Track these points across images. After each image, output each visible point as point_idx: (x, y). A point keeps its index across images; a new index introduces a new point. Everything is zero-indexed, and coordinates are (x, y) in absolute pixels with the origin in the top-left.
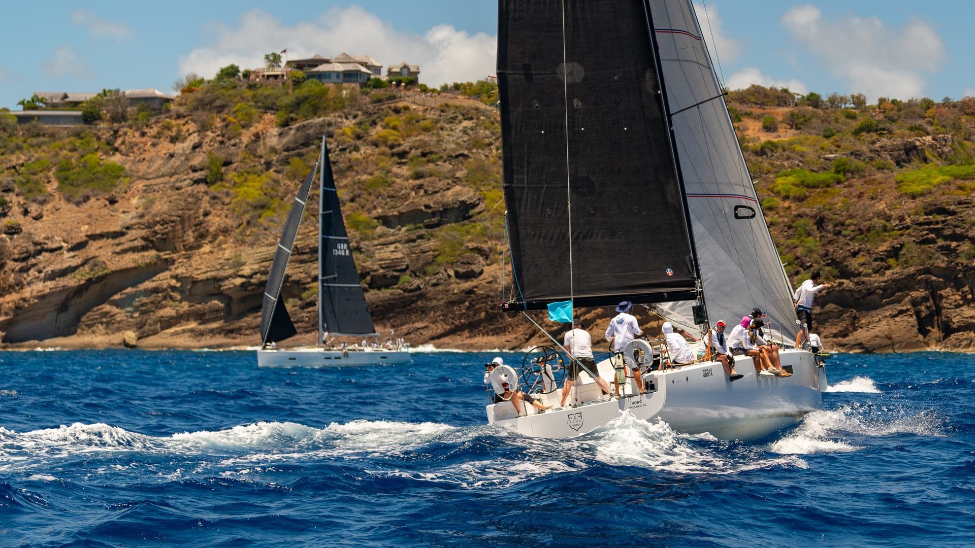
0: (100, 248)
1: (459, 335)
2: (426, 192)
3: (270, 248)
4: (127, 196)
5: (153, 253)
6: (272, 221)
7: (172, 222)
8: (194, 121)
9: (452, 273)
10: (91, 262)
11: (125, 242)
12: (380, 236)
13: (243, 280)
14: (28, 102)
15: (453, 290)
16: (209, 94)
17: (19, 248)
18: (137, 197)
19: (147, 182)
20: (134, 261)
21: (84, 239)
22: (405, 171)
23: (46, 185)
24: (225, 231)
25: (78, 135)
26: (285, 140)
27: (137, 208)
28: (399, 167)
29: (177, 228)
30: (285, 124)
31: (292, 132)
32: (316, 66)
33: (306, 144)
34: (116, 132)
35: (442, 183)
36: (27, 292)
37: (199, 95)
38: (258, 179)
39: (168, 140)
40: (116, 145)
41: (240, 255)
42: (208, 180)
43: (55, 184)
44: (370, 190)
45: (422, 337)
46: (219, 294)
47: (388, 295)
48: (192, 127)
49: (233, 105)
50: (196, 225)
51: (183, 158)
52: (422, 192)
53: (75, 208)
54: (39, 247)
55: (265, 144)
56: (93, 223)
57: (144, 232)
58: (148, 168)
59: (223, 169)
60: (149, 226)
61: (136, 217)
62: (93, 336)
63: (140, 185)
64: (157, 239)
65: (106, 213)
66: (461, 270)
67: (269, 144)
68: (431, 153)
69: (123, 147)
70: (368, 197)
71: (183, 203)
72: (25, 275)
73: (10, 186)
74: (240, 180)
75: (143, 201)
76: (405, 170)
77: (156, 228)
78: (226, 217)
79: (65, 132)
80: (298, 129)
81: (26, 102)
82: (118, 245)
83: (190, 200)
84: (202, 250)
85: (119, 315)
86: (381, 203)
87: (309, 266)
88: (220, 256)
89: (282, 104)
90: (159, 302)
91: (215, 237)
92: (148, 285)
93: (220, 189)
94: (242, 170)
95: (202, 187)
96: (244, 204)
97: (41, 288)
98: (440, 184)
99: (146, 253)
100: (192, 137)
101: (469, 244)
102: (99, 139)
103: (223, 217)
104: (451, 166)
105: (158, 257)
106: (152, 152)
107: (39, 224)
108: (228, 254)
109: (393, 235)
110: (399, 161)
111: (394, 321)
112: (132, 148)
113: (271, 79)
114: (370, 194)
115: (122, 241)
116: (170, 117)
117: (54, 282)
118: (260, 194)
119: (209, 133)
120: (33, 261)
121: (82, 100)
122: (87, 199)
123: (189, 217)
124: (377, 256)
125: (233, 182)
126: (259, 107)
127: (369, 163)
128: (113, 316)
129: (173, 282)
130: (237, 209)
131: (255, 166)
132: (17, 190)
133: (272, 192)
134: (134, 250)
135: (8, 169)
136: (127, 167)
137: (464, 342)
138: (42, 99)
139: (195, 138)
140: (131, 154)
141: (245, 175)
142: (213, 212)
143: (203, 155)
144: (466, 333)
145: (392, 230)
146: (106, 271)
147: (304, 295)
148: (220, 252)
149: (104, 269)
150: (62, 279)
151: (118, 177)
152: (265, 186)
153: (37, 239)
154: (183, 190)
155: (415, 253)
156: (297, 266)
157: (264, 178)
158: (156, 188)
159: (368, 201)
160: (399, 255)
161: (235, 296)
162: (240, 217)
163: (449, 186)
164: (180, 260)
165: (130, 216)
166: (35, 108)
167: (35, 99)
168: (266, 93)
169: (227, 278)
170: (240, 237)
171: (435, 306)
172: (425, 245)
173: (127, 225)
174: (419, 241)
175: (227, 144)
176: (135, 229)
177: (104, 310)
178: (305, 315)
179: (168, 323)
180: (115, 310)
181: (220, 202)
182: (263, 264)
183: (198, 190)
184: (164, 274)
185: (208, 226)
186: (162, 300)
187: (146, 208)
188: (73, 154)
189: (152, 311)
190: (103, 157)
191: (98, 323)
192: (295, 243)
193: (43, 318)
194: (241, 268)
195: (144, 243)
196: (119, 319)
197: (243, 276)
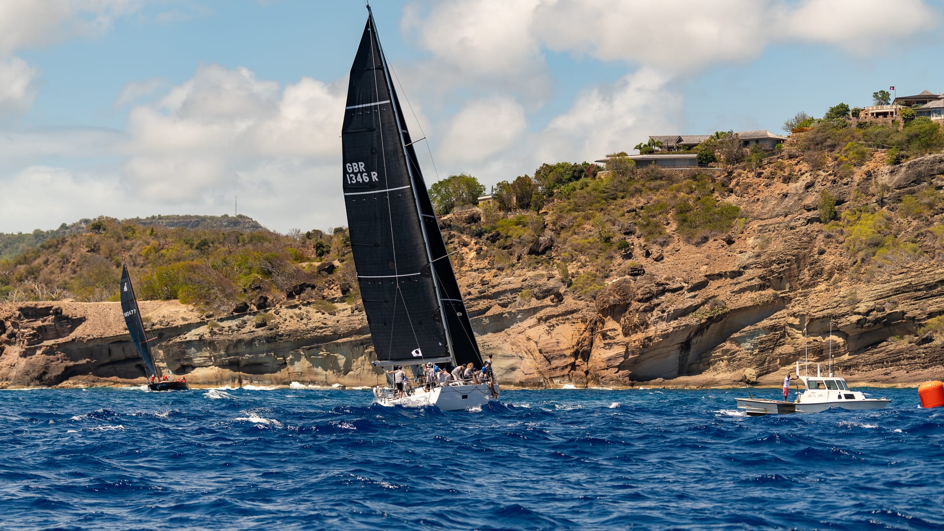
0: (719, 287)
3: (885, 285)
4: (743, 236)
5: (770, 292)
6: (886, 259)
7: (788, 261)
8: (807, 161)
10: (711, 301)
11: (743, 281)
13: (860, 317)
14: (645, 146)
16: (820, 134)
17: (641, 289)
18: (753, 237)
19: (763, 223)
20: (753, 300)
21: (703, 279)
23: (666, 227)
24: (841, 269)
25: (694, 178)
26: (896, 178)
27: (753, 248)
29: (792, 267)
30: (897, 161)
31: (903, 169)
32: (925, 102)
33: (917, 182)
34: (730, 173)
36: (651, 331)
37: (810, 136)
38: (871, 217)
39: (781, 180)
40: (731, 186)
41: (855, 293)
42: (822, 219)
43: (674, 226)
46: (837, 331)
48: (804, 167)
49: (844, 143)
50: (812, 264)
51: (796, 198)
53: (694, 248)
54: (661, 288)
55: (876, 182)
56: (712, 263)
57: (760, 272)
58: (762, 208)
59: (836, 207)
60: (765, 265)
61: (752, 257)
62: (715, 373)
63: (755, 225)
64: (773, 277)
65: (724, 253)
67: (880, 182)
69: (737, 188)
71: (797, 242)
72: (649, 315)
73: (631, 229)
74: (853, 219)
75: (759, 240)
77: (773, 267)
78: (841, 255)
79: (682, 175)
80: (909, 167)
81: (642, 146)
82: (736, 284)
83: (805, 239)
84: (818, 288)
85: (738, 353)
87: (924, 303)
88: (836, 294)
89: (893, 142)
90: (778, 340)
91: (831, 275)
92: (766, 323)
93: (834, 227)
94: (855, 209)
95: (816, 226)
96: (858, 243)
97: (665, 328)
99: (763, 292)
100: (804, 177)
102: (714, 180)
103: (838, 256)
105: (776, 296)
106: (767, 192)
107: (659, 265)
108: (843, 291)
112: (746, 189)
113: (881, 117)
115: (740, 281)
116: (782, 157)
117: (676, 321)
118: (873, 232)
119: (821, 172)
120: (656, 301)
121: (696, 142)
122: (705, 239)
123: (805, 255)
125: (846, 221)
126: (870, 146)
128: (734, 353)
129: (791, 320)
130: (851, 247)
131: (867, 204)
132: (638, 232)
133: (886, 230)
134: (751, 289)
135: (628, 212)
136: (742, 207)
138: (658, 142)
139: (807, 178)
140: (745, 195)
141: (858, 213)
142: (828, 250)
143: (816, 194)
146: (726, 310)
147: (920, 331)
148: (836, 290)
149: (724, 308)
150: (684, 318)
151: (735, 218)
152: (878, 224)
153: (659, 280)
154: (797, 230)
156: (912, 303)
157: (877, 217)
158: (771, 227)
161: (852, 333)
162: (854, 254)
164: (797, 299)
165: (747, 255)
166: (652, 152)
167: (653, 142)
168: (877, 131)
169: (843, 316)
170: (855, 275)
173: (744, 264)
175: (839, 183)
176: (752, 268)
177: (724, 348)
178: (922, 350)
179: (787, 360)
180: (734, 347)
181: (834, 240)
182: (879, 301)
183: (812, 229)
184: (781, 312)
185: (823, 265)
186: (781, 337)
187: (762, 248)
188: (690, 196)
189: (770, 349)
190: (719, 198)
191: (719, 360)
192: (909, 280)
193: (667, 356)
194: (857, 306)
195: (761, 282)
196: (739, 357)
197: (859, 314)
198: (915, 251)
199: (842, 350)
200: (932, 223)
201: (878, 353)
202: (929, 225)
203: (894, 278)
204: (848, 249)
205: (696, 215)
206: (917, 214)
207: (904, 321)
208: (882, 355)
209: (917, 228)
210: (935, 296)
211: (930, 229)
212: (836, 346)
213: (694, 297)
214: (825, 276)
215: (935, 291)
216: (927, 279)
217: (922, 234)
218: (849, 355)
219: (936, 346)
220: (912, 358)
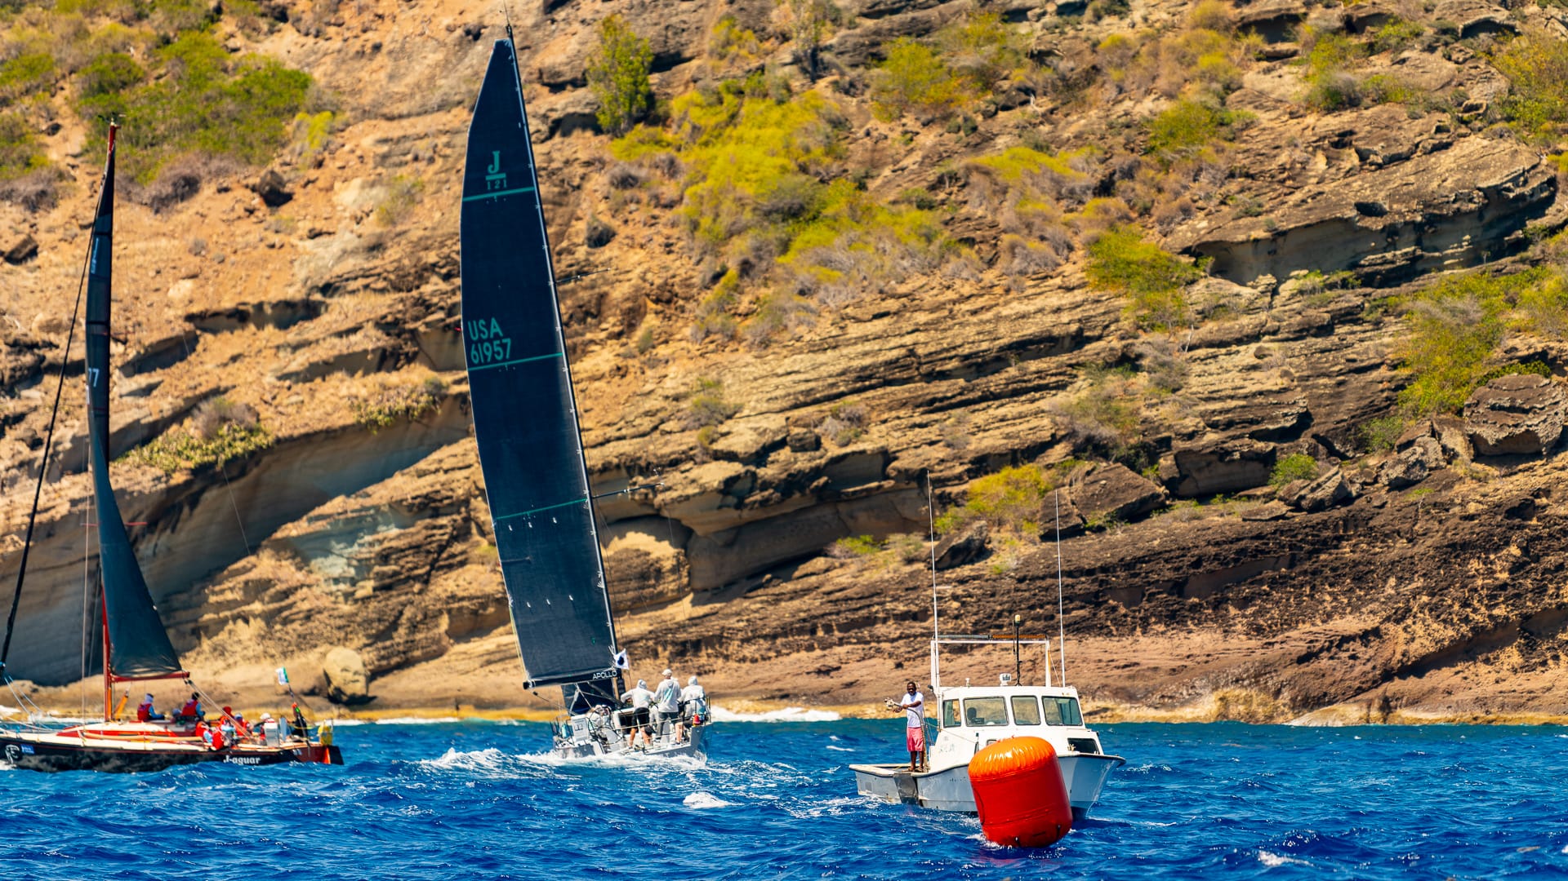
0: (234, 359)
1: (1487, 661)
2: (1363, 156)
3: (821, 358)
4: (323, 176)
5: (416, 376)
6: (826, 262)
9: (1456, 441)
10: (206, 407)
11: (322, 337)
12: (1205, 315)
13: (736, 468)
15: (1463, 505)
18: (357, 182)
19: (394, 130)
20: (355, 404)
21: (180, 328)
22: (1289, 83)
23: (48, 140)
24: (667, 298)
27: (359, 221)
28: (1268, 71)
35: (1418, 125)
38: (776, 114)
41: (718, 383)
42: (604, 120)
43: (75, 137)
44: (1167, 153)
45: (1358, 670)
46: (652, 519)
47: (1236, 519)
52: (1351, 159)
54: (28, 359)
56: (210, 273)
57: (384, 304)
58: (391, 77)
59: (655, 78)
60: (402, 282)
61: (354, 252)
62: (220, 664)
63: (366, 138)
64: (427, 325)
65: (253, 238)
66: (1491, 434)
68: (1379, 18)
69: (302, 4)
70: (1160, 176)
74: (713, 121)
75: (379, 192)
76: (1288, 78)
77: (427, 289)
78: (668, 248)
82: (296, 348)
85: (300, 594)
86: (1208, 197)
87: (959, 422)
88: (648, 387)
90: (442, 548)
91: (632, 317)
93: (644, 149)
94: (719, 85)
95: (582, 145)
96: (727, 205)
97: (41, 501)
98: (1414, 131)
99: (393, 378)
101: (1516, 342)
103: (658, 250)
104: (1451, 65)
105: (436, 391)
108: (676, 376)
109: (1250, 310)
110: (1268, 48)
111: (1261, 612)
114: (1166, 166)
115: (310, 336)
118: (784, 170)
120: (11, 402)
122: (188, 186)
124: (1196, 384)
125: (687, 127)
127: (1163, 56)
128: (286, 594)
130: (706, 222)
131: (762, 69)
133: (827, 160)
134: (350, 364)
136: (318, 74)
137: (1504, 686)
140: (332, 30)
141: (729, 99)
142: (623, 231)
143: (586, 31)
144: (1512, 656)
145: (1247, 292)
146: (259, 440)
147: (944, 521)
148: (649, 373)
149: (252, 431)
151: (293, 111)
152: (798, 141)
153: (20, 330)
155: (1328, 375)
156: (918, 420)
157: (798, 114)
158: (422, 147)
159: (1160, 190)
160: (1270, 380)
161: (704, 525)
162: (715, 246)
163: (1444, 137)
165: (335, 245)
169: (674, 463)
170: (717, 321)
171: (1402, 558)
172: (1366, 344)
173: (327, 278)
174: (1341, 330)
176: (353, 292)
177: (252, 575)
178: (949, 589)
179: (475, 618)
180: (287, 572)
181: (644, 196)
182: (803, 411)
183: (568, 153)
184: (456, 448)
185: (606, 282)
186: (454, 539)
187: (390, 219)
188: (134, 31)
189: (416, 578)
190: (238, 41)
191: (235, 619)
192: (908, 340)
193: (46, 604)
194: (723, 429)
195: (385, 341)
196: (305, 606)
197: (731, 456)
198: (929, 239)
199: (669, 585)
200: (988, 139)
201: (795, 595)
202: (977, 147)
203: (854, 330)
204: (695, 226)
205: (154, 99)
206: (936, 105)
207: (888, 484)
208: (811, 604)
209: (938, 157)
210: (996, 397)
211: (984, 159)
212: (650, 572)
213: (147, 391)
214: (611, 323)
215: (996, 382)
216: (969, 336)
217: (953, 177)
218: (694, 603)
219: (1000, 576)
220: (915, 617)
